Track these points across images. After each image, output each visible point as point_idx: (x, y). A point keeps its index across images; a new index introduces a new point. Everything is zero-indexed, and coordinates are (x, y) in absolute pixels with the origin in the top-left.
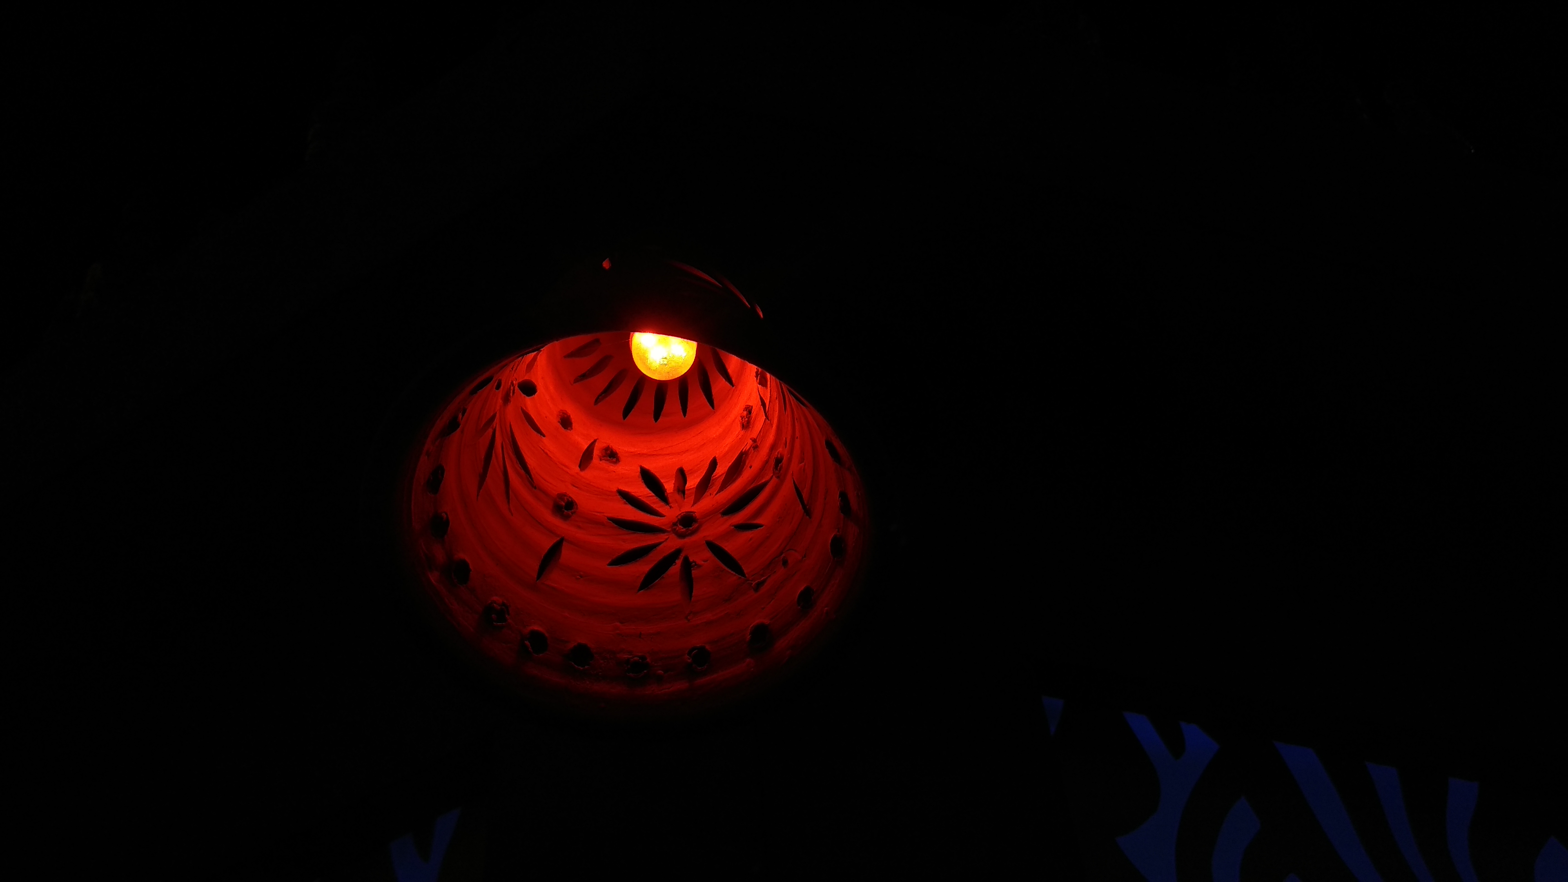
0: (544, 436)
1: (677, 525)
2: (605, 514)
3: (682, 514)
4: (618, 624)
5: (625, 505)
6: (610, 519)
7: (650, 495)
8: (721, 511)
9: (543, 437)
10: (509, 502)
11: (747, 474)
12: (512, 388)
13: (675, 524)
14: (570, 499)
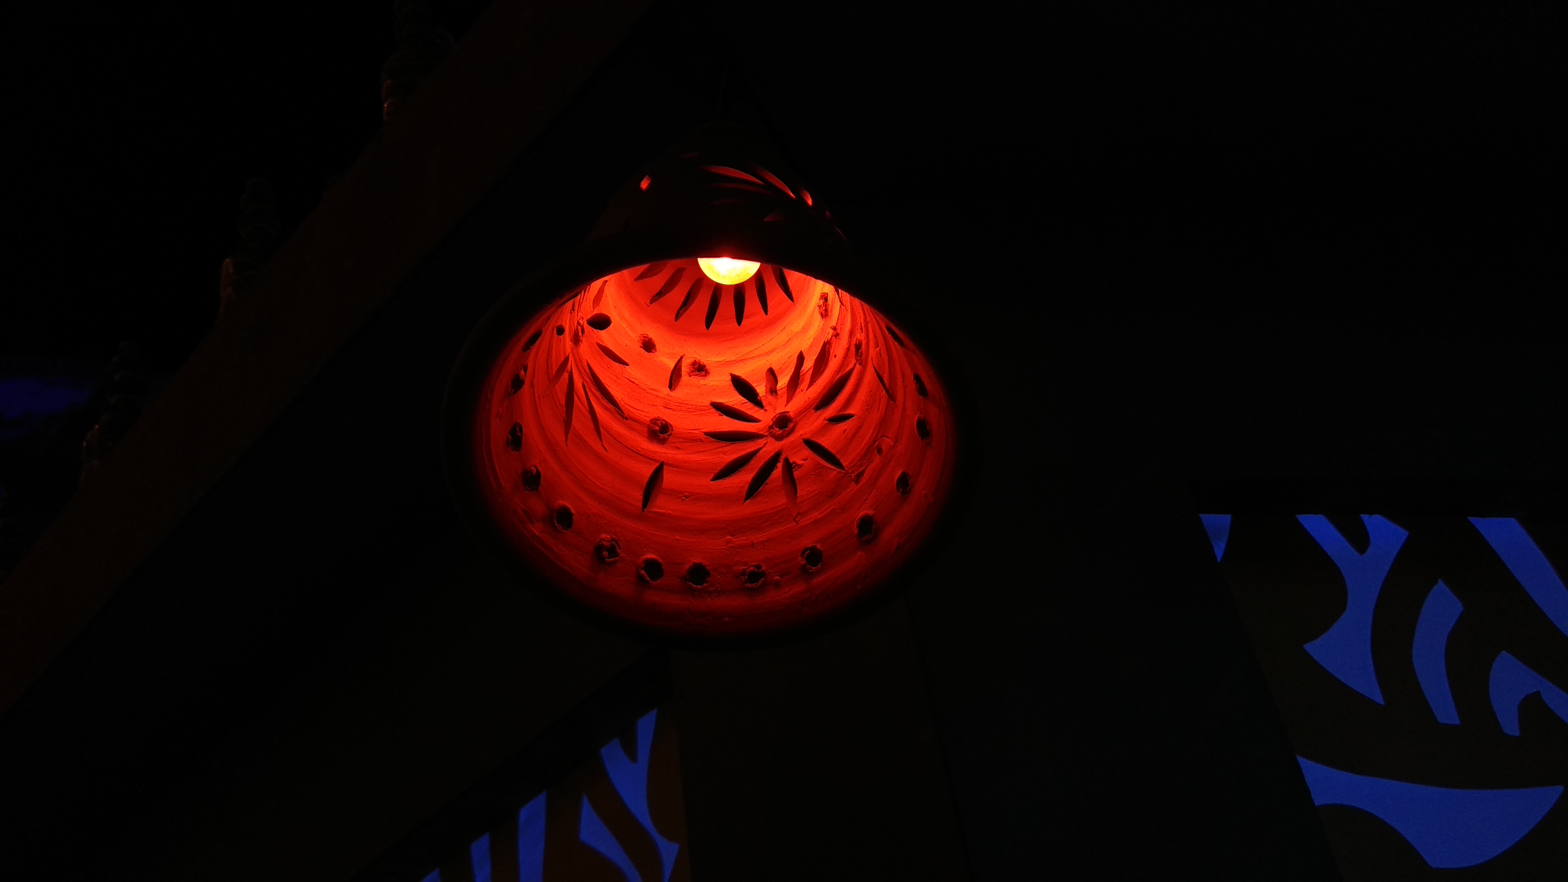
0: (627, 365)
1: (773, 428)
2: (701, 430)
3: (777, 416)
4: (730, 537)
5: (720, 417)
6: (706, 434)
7: (744, 402)
8: (813, 407)
9: (626, 367)
10: (601, 440)
11: (833, 364)
12: (579, 328)
13: (771, 427)
14: (664, 422)
